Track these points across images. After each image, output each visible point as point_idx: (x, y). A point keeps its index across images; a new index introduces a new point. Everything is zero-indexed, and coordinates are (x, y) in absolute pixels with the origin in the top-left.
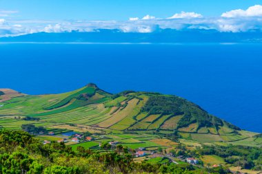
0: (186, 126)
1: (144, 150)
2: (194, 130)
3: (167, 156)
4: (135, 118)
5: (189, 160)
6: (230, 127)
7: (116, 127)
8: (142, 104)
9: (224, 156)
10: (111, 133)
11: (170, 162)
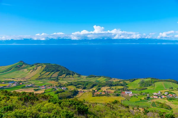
0: (61, 75)
1: (45, 86)
2: (64, 77)
3: (54, 87)
4: (40, 74)
5: (63, 88)
6: (77, 74)
9: (76, 85)
10: (30, 81)
11: (55, 89)
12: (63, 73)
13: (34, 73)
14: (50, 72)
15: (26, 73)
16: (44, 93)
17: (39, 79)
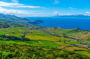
7: (85, 38)
15: (81, 35)
17: (89, 40)
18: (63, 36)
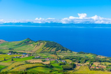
0: (58, 50)
1: (49, 58)
2: (60, 52)
3: (56, 60)
4: (43, 48)
5: (63, 61)
6: (69, 50)
7: (37, 51)
8: (45, 44)
9: (71, 60)
11: (57, 62)
12: (59, 49)
13: (38, 48)
14: (49, 48)
15: (33, 47)
16: (50, 64)
17: (42, 52)
18: (10, 52)
